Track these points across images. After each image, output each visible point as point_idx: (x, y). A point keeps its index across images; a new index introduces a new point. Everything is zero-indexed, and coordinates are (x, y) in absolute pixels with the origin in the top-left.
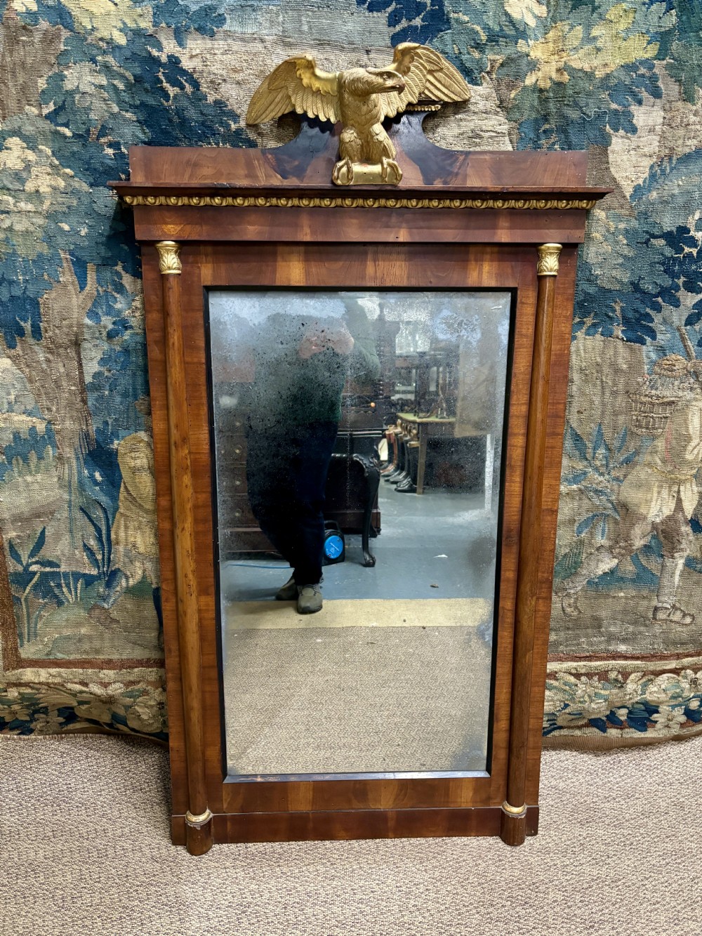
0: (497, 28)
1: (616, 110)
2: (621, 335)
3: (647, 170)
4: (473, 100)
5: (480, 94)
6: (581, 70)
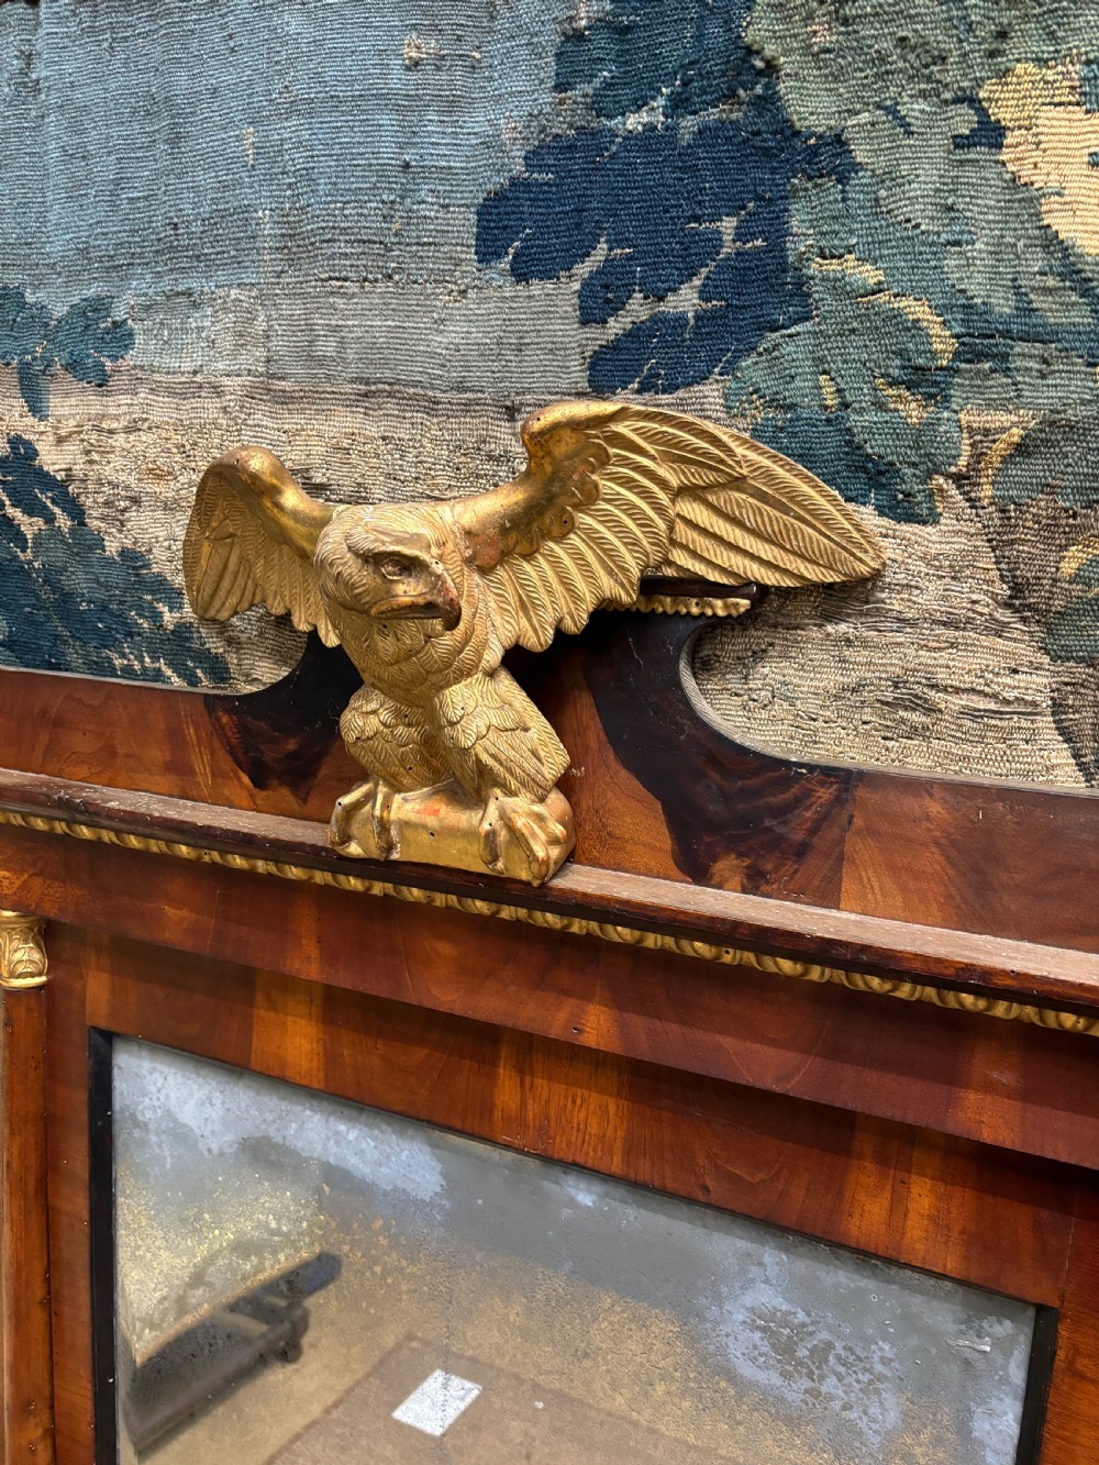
0: (1004, 305)
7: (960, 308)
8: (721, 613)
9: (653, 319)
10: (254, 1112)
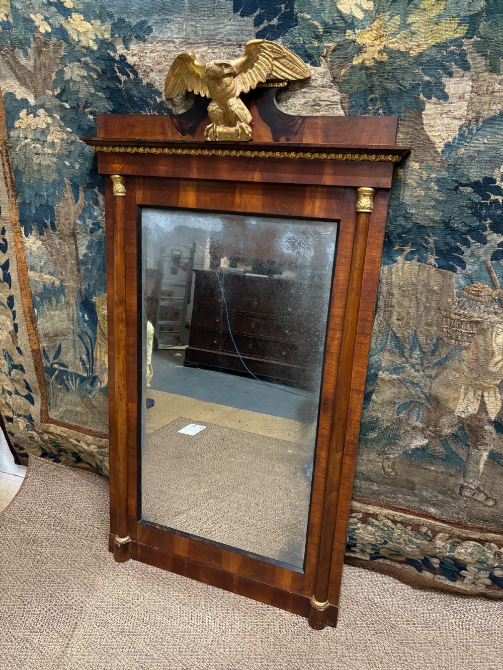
0: (331, 23)
1: (428, 82)
2: (434, 262)
4: (313, 78)
5: (318, 73)
6: (398, 51)
7: (324, 23)
8: (281, 86)
9: (269, 25)
10: (178, 220)
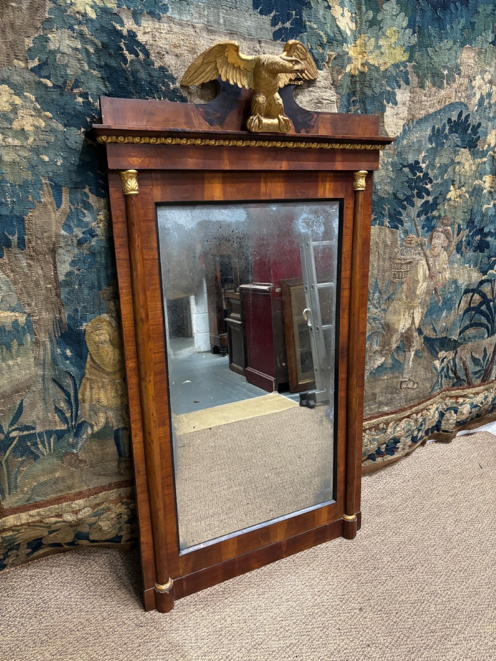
0: (332, 35)
1: (389, 91)
2: (388, 225)
3: (402, 127)
4: (318, 79)
6: (374, 65)
7: (327, 34)
9: (283, 27)
10: (200, 215)
